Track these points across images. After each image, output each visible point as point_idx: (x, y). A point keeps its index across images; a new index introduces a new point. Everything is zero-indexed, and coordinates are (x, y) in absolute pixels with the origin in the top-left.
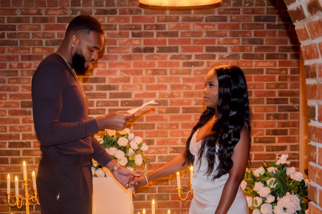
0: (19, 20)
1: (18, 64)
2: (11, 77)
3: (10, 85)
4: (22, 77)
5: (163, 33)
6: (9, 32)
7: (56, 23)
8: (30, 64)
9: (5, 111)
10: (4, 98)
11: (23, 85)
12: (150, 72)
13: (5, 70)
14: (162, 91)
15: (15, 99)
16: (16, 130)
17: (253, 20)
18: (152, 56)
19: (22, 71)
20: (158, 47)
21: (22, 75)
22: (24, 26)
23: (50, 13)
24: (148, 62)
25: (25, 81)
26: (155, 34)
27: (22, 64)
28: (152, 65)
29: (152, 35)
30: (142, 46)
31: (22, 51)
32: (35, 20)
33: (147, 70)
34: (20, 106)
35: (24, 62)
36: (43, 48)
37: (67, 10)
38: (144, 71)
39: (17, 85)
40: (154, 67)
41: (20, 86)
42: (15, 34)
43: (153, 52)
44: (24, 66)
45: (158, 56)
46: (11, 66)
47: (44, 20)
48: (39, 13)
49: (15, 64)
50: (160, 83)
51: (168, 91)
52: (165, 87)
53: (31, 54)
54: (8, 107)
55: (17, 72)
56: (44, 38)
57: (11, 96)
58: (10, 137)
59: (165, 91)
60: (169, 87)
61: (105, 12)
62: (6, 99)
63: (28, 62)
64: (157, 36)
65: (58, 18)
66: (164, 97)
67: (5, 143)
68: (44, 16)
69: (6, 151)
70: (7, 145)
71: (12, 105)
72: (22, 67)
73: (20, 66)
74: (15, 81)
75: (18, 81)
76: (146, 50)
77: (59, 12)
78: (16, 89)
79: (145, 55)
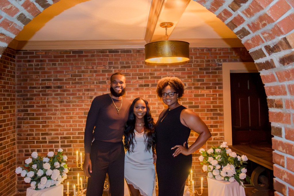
0: (83, 72)
1: (83, 93)
2: (79, 100)
3: (79, 104)
4: (85, 100)
5: (154, 77)
6: (78, 78)
7: (101, 73)
8: (88, 93)
9: (76, 117)
10: (76, 110)
11: (85, 103)
12: (147, 96)
13: (76, 96)
14: (154, 106)
15: (81, 111)
16: (81, 126)
17: (199, 69)
18: (149, 88)
19: (85, 97)
20: (151, 84)
21: (84, 99)
22: (85, 75)
23: (98, 68)
24: (147, 91)
25: (86, 102)
26: (150, 78)
27: (84, 93)
28: (148, 93)
29: (148, 78)
30: (143, 84)
31: (84, 87)
32: (91, 71)
33: (146, 96)
34: (83, 114)
35: (85, 92)
36: (95, 85)
37: (106, 66)
38: (144, 96)
39: (82, 104)
40: (150, 94)
41: (83, 104)
42: (81, 78)
43: (149, 86)
44: (86, 94)
45: (151, 88)
46: (79, 94)
47: (95, 72)
48: (93, 68)
49: (81, 93)
50: (152, 102)
51: (157, 106)
52: (155, 104)
53: (89, 88)
54: (78, 114)
55: (82, 97)
56: (95, 80)
57: (79, 109)
58: (78, 129)
59: (155, 106)
60: (157, 104)
61: (125, 67)
62: (77, 111)
63: (87, 92)
64: (151, 79)
65: (102, 70)
66: (155, 109)
67: (76, 132)
68: (95, 69)
69: (77, 137)
70: (77, 133)
71: (80, 113)
72: (85, 95)
73: (84, 94)
74: (81, 101)
75: (83, 101)
76: (145, 85)
77: (102, 67)
78: (82, 106)
79: (145, 88)
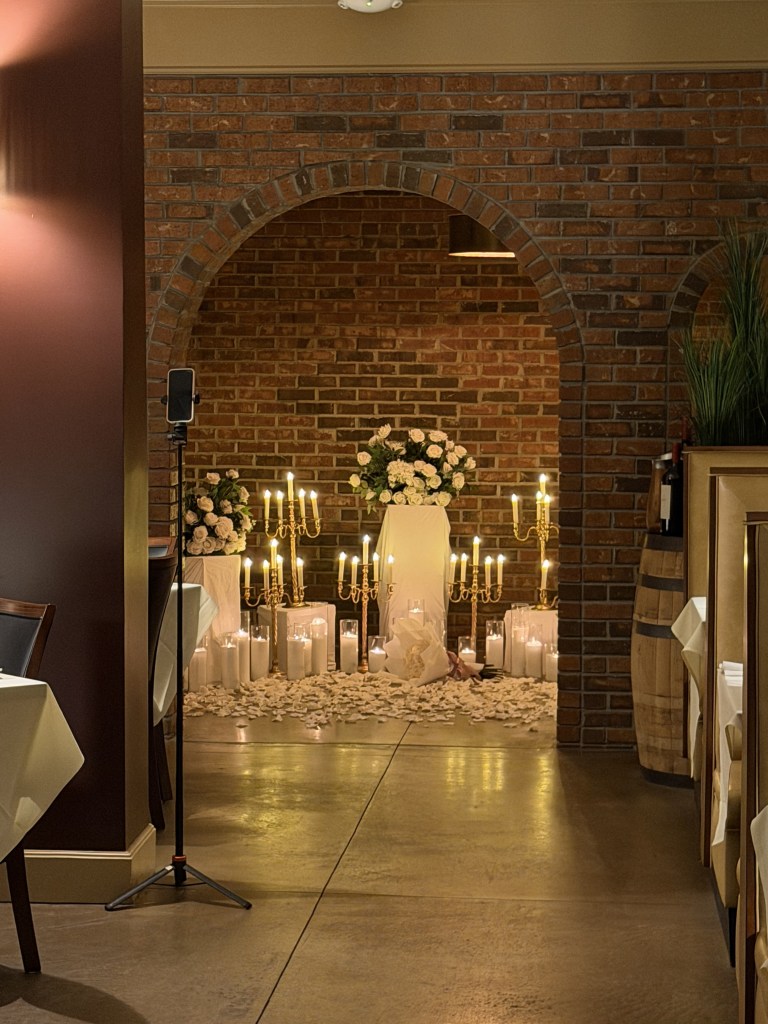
0: (277, 256)
1: (275, 328)
2: (263, 350)
3: (261, 362)
4: (282, 350)
5: (513, 279)
6: (261, 275)
7: (337, 261)
8: (294, 329)
9: (252, 405)
10: (252, 383)
11: (281, 362)
12: (489, 344)
13: (254, 337)
14: (510, 378)
15: (268, 385)
16: (269, 437)
18: (495, 317)
19: (280, 340)
20: (504, 303)
21: (281, 346)
22: (286, 266)
23: (328, 244)
24: (487, 328)
25: (286, 356)
26: (500, 280)
27: (281, 328)
28: (495, 332)
29: (494, 282)
30: (478, 301)
31: (281, 308)
32: (303, 255)
33: (484, 341)
34: (276, 397)
35: (284, 325)
36: (315, 303)
37: (356, 239)
38: (480, 342)
39: (273, 362)
40: (498, 336)
41: (277, 364)
42: (271, 278)
43: (495, 311)
44: (284, 331)
45: (504, 317)
46: (263, 332)
47: (318, 256)
48: (310, 244)
49: (270, 330)
50: (507, 364)
51: (519, 377)
52: (515, 371)
53: (296, 311)
54: (258, 398)
55: (272, 341)
56: (317, 285)
57: (263, 380)
58: (259, 448)
59: (515, 378)
60: (521, 371)
61: (418, 244)
62: (254, 386)
63: (291, 326)
64: (503, 284)
65: (341, 253)
66: (512, 387)
67: (252, 457)
68: (318, 249)
69: (254, 470)
70: (254, 460)
71: (264, 394)
72: (282, 334)
73: (278, 331)
74: (269, 355)
75: (275, 356)
76: (485, 307)
77: (342, 243)
78: (270, 369)
79: (482, 315)
